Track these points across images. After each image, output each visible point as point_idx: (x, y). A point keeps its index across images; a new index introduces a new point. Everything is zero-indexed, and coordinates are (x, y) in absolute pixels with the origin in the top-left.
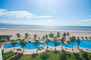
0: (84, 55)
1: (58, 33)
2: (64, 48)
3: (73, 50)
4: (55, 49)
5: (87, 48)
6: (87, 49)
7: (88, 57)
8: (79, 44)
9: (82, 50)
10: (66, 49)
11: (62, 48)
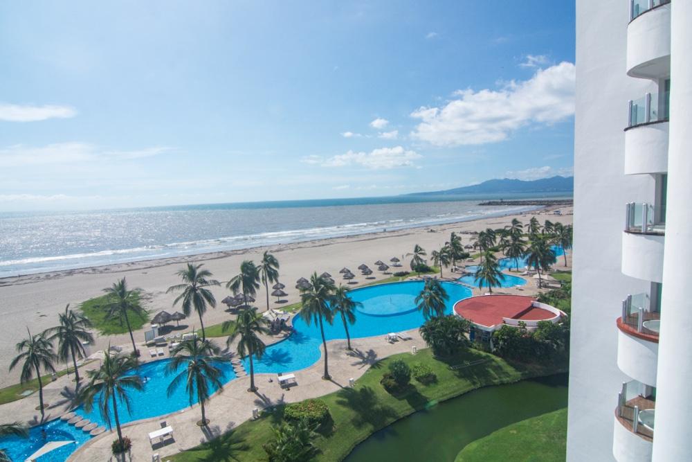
0: (392, 382)
1: (191, 274)
2: (269, 384)
3: (327, 377)
4: (204, 423)
5: (392, 334)
6: (393, 341)
7: (413, 382)
8: (352, 318)
9: (371, 353)
10: (286, 385)
11: (253, 389)
